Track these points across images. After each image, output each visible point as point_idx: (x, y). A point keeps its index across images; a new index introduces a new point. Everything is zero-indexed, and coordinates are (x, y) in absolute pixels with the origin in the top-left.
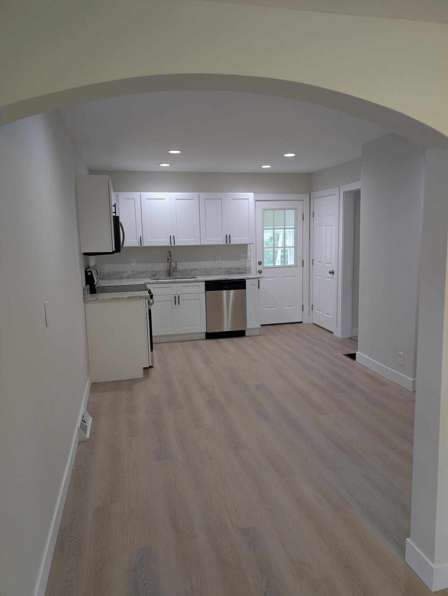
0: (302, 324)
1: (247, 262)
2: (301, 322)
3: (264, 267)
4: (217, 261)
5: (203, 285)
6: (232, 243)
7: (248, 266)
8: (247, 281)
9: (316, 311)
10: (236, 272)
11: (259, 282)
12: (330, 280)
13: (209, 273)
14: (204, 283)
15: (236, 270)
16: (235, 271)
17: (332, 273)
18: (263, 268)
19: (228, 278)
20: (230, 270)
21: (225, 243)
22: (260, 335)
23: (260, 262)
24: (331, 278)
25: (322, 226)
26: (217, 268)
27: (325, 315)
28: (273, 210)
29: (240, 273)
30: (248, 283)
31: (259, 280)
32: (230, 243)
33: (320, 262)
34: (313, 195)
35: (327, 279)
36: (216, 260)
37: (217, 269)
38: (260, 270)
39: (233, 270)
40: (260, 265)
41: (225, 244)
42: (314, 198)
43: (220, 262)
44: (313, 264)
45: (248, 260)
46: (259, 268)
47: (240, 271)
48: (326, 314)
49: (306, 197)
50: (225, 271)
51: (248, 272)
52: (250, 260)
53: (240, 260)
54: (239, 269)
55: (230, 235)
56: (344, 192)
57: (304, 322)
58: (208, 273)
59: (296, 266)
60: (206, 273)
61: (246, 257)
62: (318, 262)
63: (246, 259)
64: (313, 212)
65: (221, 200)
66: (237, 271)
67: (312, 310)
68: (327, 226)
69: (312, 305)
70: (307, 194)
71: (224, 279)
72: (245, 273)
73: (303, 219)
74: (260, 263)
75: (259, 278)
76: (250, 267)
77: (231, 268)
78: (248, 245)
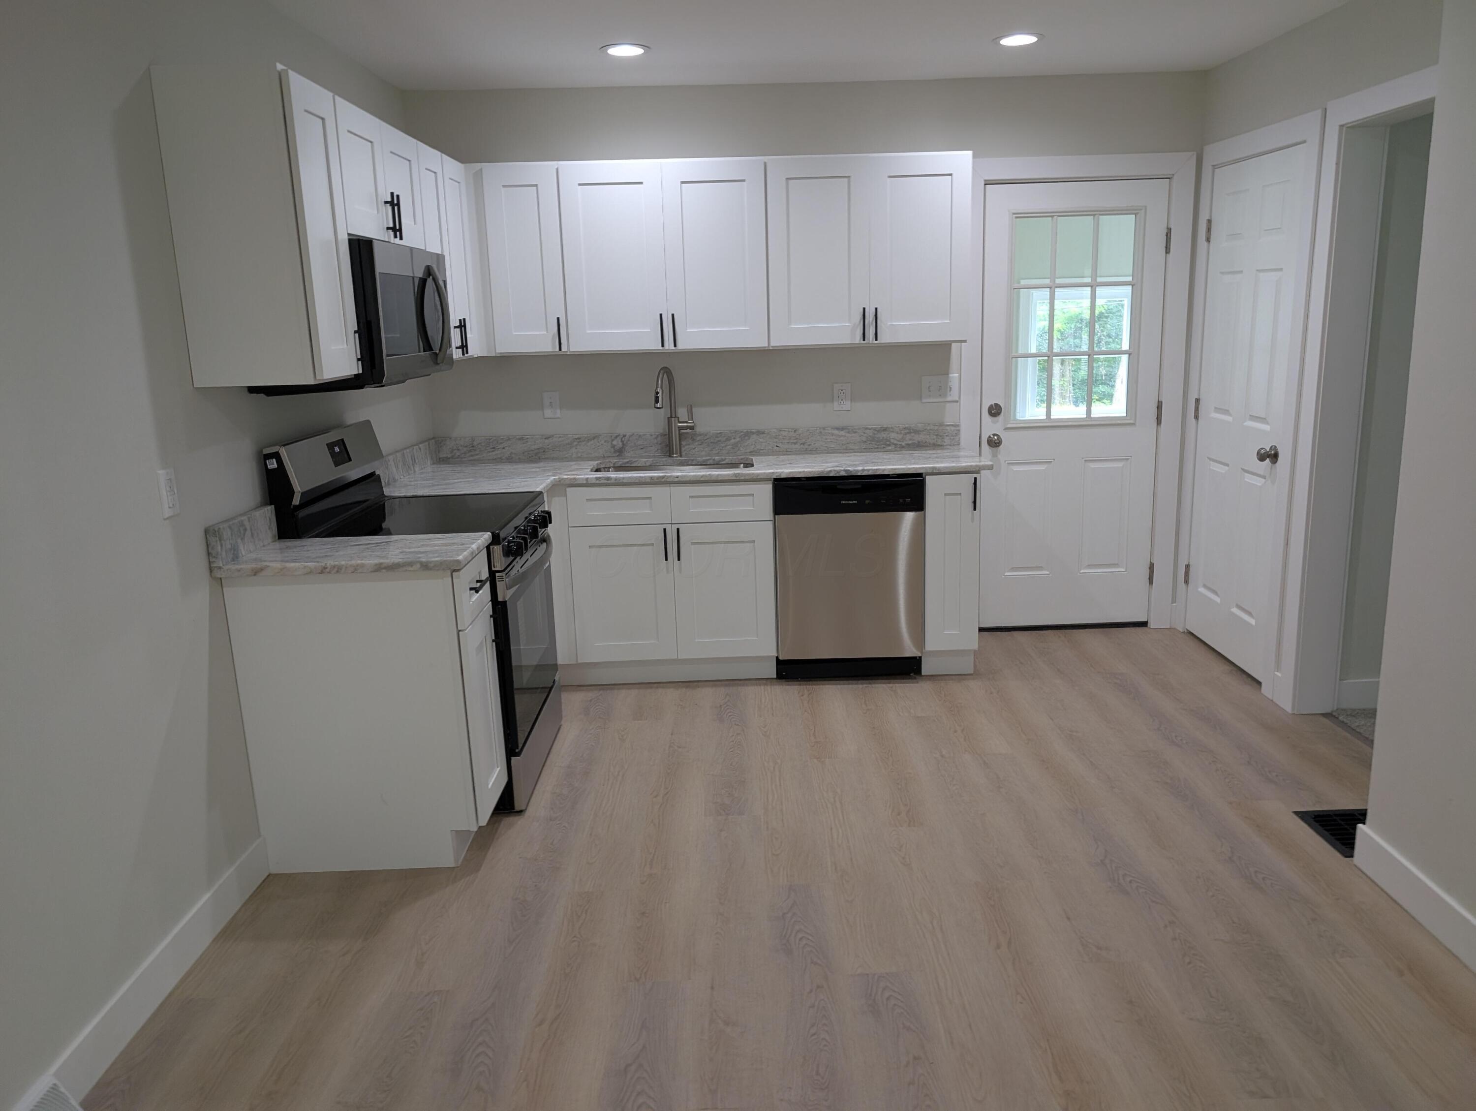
0: (1144, 628)
1: (948, 405)
2: (1144, 624)
3: (1009, 426)
4: (836, 404)
5: (766, 492)
6: (884, 338)
7: (948, 421)
8: (928, 479)
9: (1202, 590)
10: (903, 444)
11: (975, 484)
12: (1259, 482)
13: (806, 446)
14: (768, 488)
15: (906, 434)
16: (900, 436)
17: (1273, 456)
18: (1006, 429)
19: (858, 471)
20: (883, 435)
21: (858, 339)
22: (975, 675)
23: (996, 405)
24: (1264, 477)
25: (1241, 272)
26: (838, 429)
27: (1235, 610)
28: (1051, 215)
29: (919, 446)
30: (933, 488)
31: (975, 479)
32: (876, 340)
33: (1226, 412)
34: (1214, 153)
35: (1248, 478)
36: (833, 401)
37: (836, 432)
38: (994, 435)
39: (893, 435)
40: (995, 419)
41: (857, 342)
42: (1215, 167)
43: (847, 405)
44: (1196, 417)
45: (949, 399)
46: (991, 427)
47: (917, 438)
48: (1238, 607)
49: (1185, 162)
50: (864, 439)
51: (947, 441)
52: (957, 399)
53: (921, 398)
54: (917, 432)
55: (876, 309)
56: (1341, 126)
57: (1152, 625)
58: (803, 444)
59: (1132, 422)
60: (795, 443)
61: (943, 389)
62: (1218, 410)
63: (945, 395)
64: (1209, 221)
65: (846, 180)
66: (908, 436)
67: (1186, 582)
68: (1261, 274)
69: (1187, 567)
70: (1193, 153)
71: (843, 474)
72: (935, 446)
73: (1168, 250)
74: (995, 411)
75: (978, 472)
76: (958, 426)
77: (885, 429)
78: (953, 345)
